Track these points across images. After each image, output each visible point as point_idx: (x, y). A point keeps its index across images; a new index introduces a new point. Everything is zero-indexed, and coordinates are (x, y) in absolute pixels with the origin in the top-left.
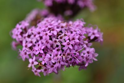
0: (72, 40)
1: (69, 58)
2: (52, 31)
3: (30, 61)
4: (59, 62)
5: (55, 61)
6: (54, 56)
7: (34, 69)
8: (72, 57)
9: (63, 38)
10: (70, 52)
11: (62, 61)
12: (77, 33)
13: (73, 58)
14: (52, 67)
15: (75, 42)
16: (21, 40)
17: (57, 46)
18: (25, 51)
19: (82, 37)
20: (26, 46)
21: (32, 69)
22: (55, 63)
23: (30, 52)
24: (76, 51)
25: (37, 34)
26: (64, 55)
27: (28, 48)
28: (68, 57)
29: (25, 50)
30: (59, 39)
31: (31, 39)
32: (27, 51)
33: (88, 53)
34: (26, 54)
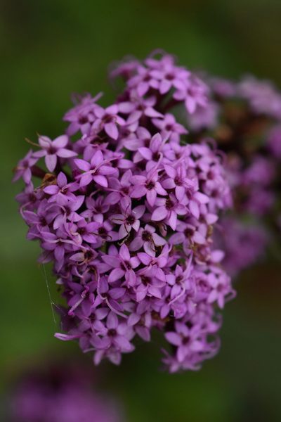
0: (142, 276)
1: (81, 273)
2: (163, 201)
3: (61, 141)
4: (60, 244)
5: (61, 229)
6: (76, 223)
7: (32, 157)
8: (84, 283)
9: (146, 245)
10: (101, 275)
11: (66, 250)
12: (172, 286)
13: (83, 285)
14: (41, 221)
15: (137, 287)
16: (133, 94)
17: (116, 228)
18: (91, 118)
19: (161, 307)
20: (108, 119)
21: (34, 151)
22: (55, 232)
23: (89, 136)
24: (103, 295)
25: (154, 150)
26: (89, 255)
27: (100, 125)
28: (84, 268)
29: (96, 118)
30: (142, 230)
31: (135, 133)
32: (92, 124)
33: (112, 333)
34: (83, 120)
